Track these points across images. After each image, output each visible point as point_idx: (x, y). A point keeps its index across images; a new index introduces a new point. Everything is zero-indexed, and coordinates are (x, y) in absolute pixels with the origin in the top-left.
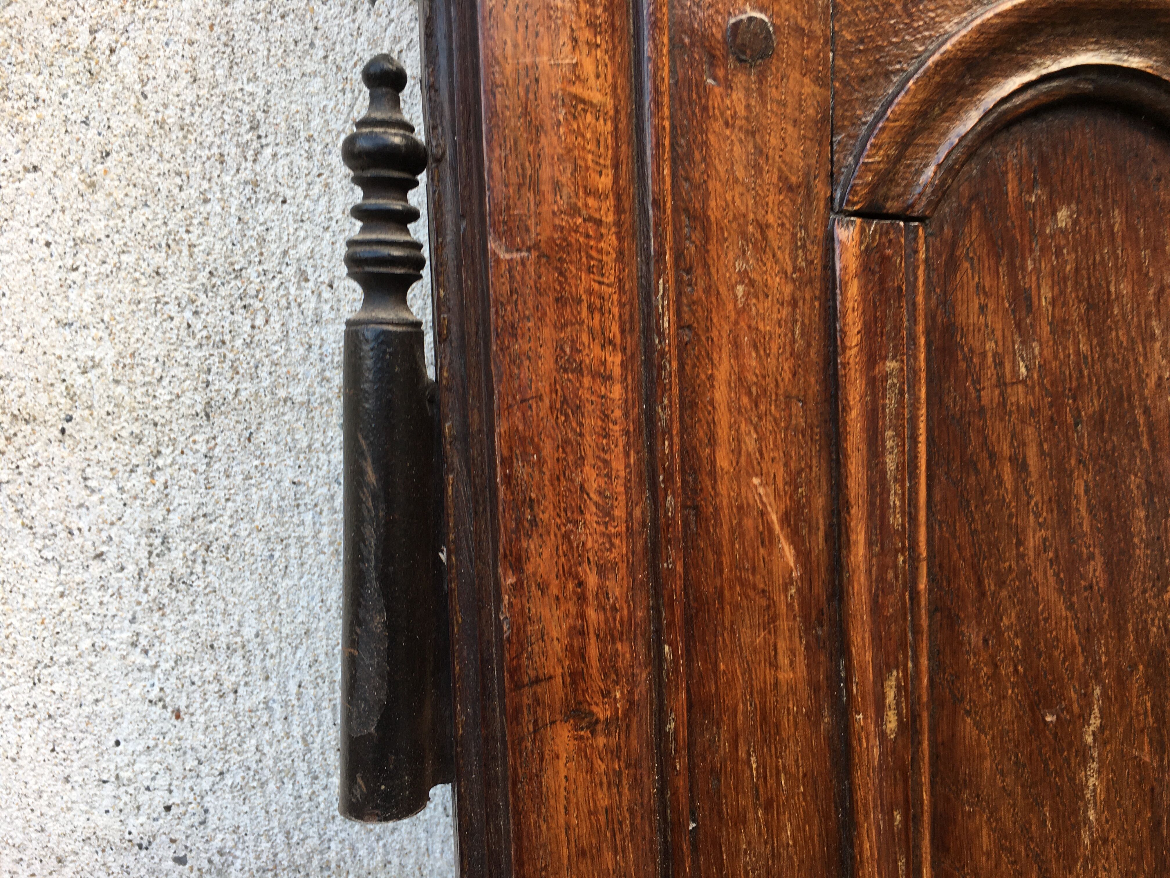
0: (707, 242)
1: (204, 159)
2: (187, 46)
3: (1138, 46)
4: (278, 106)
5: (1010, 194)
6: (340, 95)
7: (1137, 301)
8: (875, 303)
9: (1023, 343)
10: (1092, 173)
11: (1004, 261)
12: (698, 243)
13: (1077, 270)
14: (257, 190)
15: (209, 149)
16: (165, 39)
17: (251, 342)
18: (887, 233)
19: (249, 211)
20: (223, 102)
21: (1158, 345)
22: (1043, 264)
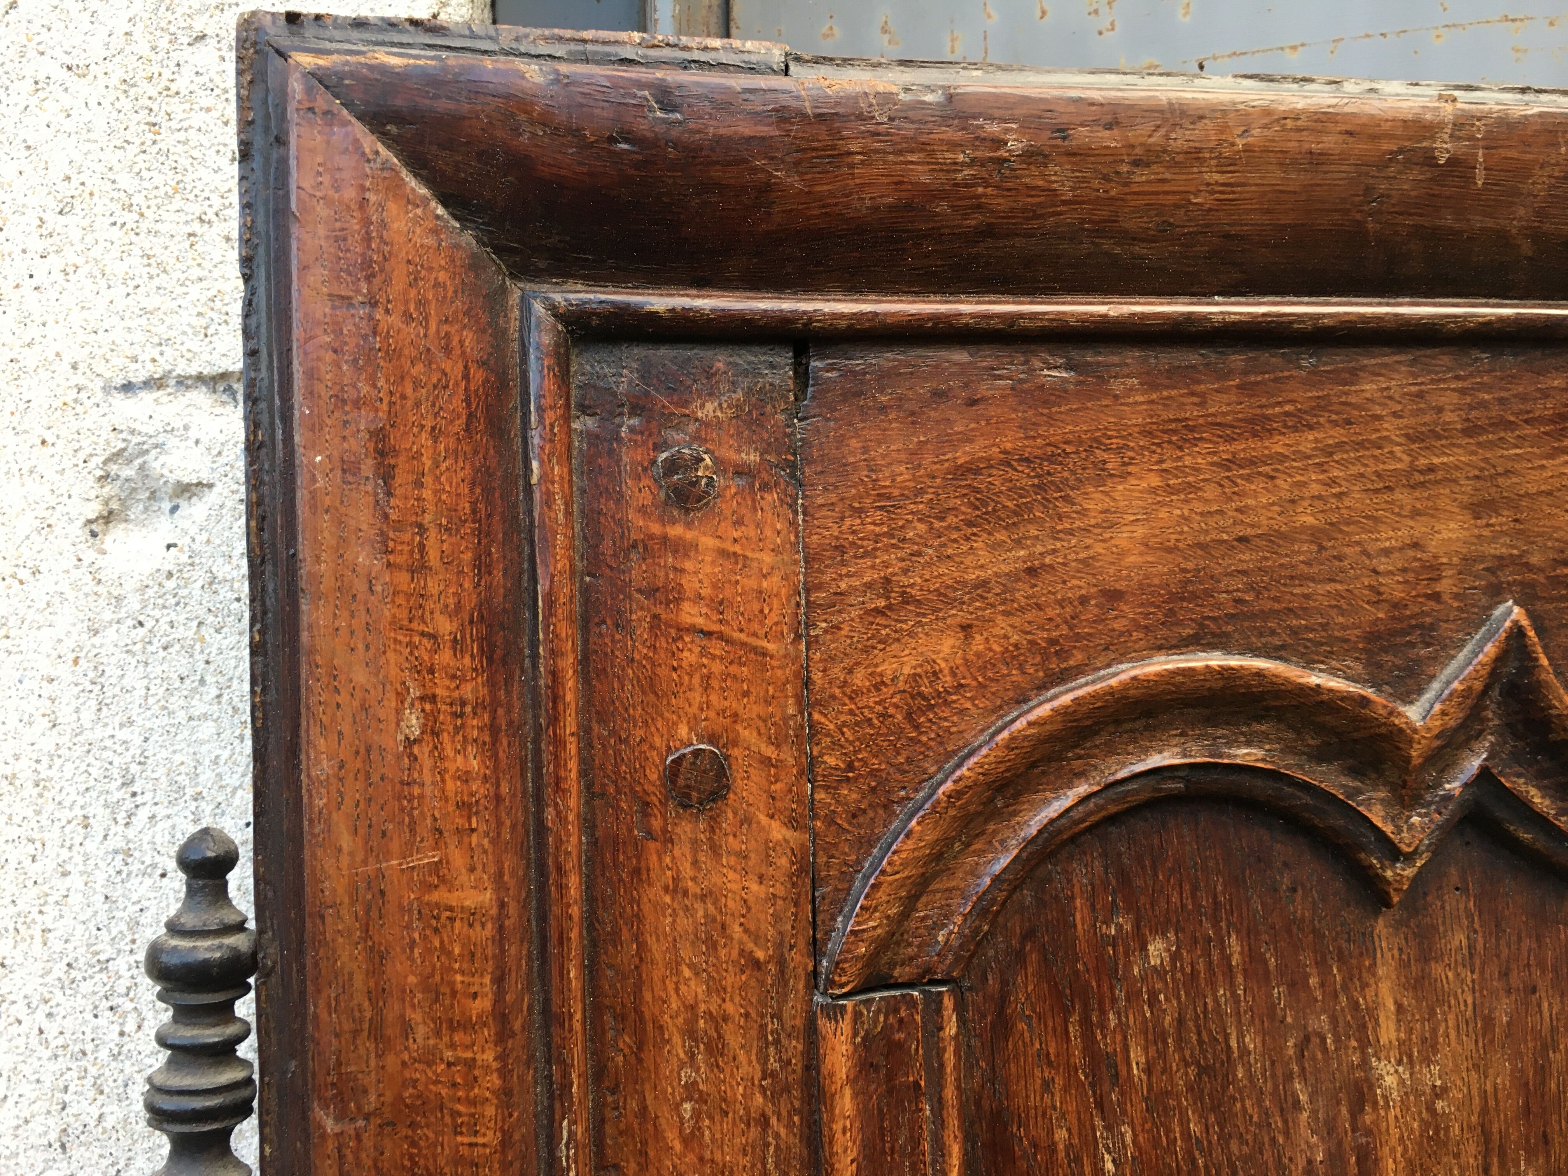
0: (640, 1048)
1: (64, 822)
2: (45, 683)
3: (1242, 733)
4: (158, 756)
5: (1079, 927)
6: (237, 742)
7: (1270, 1057)
8: (880, 1111)
9: (1108, 1128)
10: (1195, 889)
11: (1074, 1018)
12: (627, 1051)
13: (1180, 1021)
14: (130, 860)
15: (71, 809)
16: (18, 675)
17: (119, 1054)
18: (896, 1011)
19: (119, 886)
20: (89, 751)
21: (1305, 1115)
22: (1131, 1017)
